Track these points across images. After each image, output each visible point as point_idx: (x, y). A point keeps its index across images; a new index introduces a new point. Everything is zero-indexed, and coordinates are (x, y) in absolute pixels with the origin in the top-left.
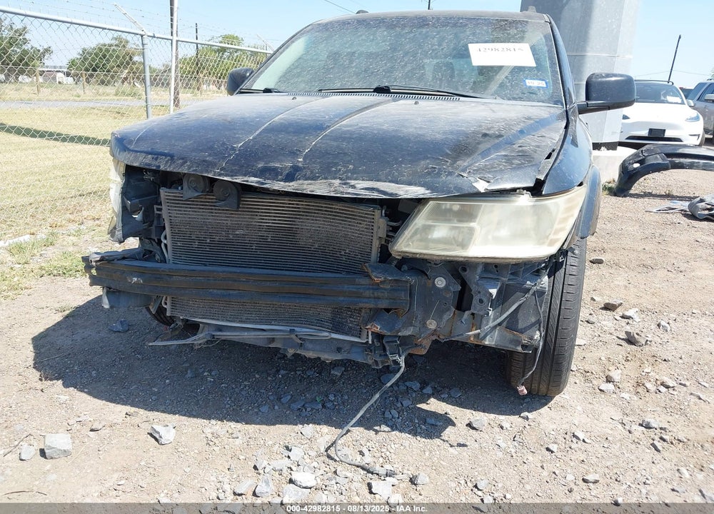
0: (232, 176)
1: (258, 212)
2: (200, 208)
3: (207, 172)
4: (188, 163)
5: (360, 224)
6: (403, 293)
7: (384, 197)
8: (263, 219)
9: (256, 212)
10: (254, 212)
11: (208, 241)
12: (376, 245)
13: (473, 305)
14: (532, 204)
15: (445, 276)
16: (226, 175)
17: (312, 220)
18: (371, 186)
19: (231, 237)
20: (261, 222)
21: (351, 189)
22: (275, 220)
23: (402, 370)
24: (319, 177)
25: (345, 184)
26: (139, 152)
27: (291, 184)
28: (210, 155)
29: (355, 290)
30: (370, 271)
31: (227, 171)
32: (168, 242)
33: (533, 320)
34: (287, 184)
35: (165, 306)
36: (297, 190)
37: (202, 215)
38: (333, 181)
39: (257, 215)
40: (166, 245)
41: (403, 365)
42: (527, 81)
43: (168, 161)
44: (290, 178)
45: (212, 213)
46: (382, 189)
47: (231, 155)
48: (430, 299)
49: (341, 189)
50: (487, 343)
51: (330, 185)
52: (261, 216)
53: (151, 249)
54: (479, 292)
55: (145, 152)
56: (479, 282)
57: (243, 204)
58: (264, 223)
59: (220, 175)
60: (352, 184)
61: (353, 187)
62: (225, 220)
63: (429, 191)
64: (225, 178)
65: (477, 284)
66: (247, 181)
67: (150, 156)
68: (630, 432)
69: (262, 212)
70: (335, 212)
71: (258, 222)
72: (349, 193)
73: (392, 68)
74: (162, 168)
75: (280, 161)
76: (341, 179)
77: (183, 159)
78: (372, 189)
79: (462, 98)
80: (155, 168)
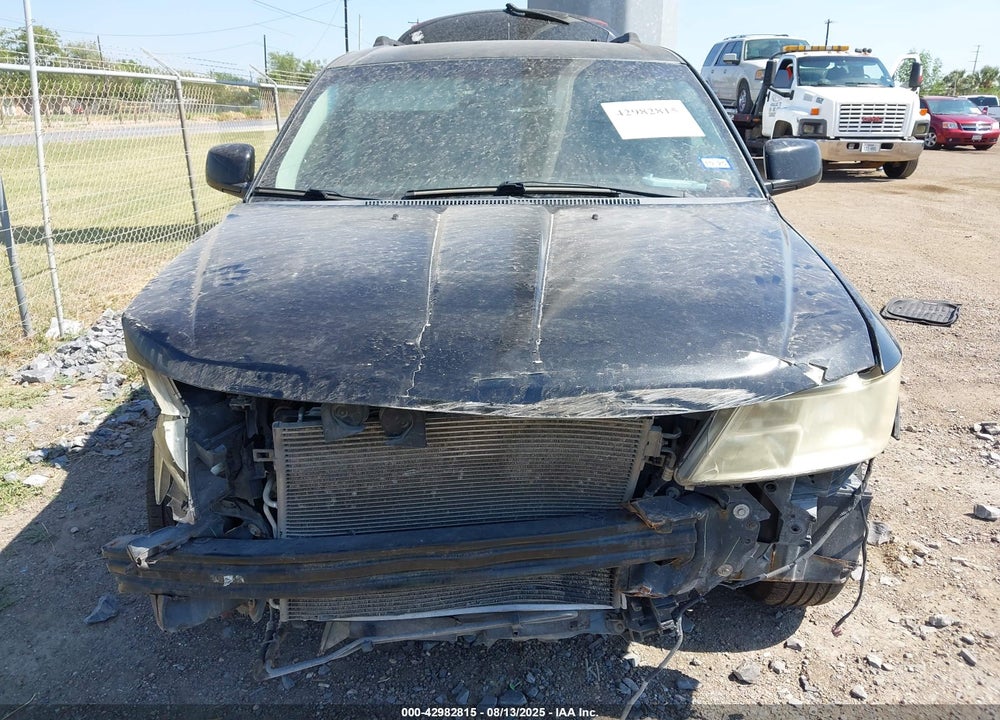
0: (433, 403)
1: (446, 440)
2: (345, 447)
3: (386, 399)
4: (343, 386)
5: (617, 440)
6: (688, 535)
7: (690, 411)
8: (453, 449)
9: (443, 440)
10: (439, 440)
11: (354, 494)
12: (639, 466)
13: (782, 533)
14: (865, 387)
15: (746, 501)
16: (424, 403)
17: (536, 441)
18: (666, 397)
19: (395, 482)
20: (450, 454)
21: (635, 405)
22: (474, 448)
23: (681, 640)
24: (580, 390)
25: (625, 397)
26: (220, 363)
27: (537, 406)
28: (376, 366)
29: (615, 542)
30: (642, 512)
31: (421, 395)
32: (281, 505)
33: (855, 538)
34: (530, 406)
35: (277, 607)
36: (548, 414)
37: (347, 457)
38: (606, 394)
39: (443, 445)
40: (274, 512)
41: (680, 633)
42: (703, 160)
43: (297, 381)
44: (533, 395)
45: (365, 450)
46: (685, 399)
47: (416, 363)
48: (725, 536)
49: (621, 406)
50: (793, 580)
51: (601, 401)
52: (449, 445)
53: (238, 516)
54: (793, 516)
55: (234, 365)
56: (794, 502)
57: (429, 436)
58: (454, 454)
59: (411, 403)
60: (637, 396)
61: (639, 400)
62: (387, 459)
63: (753, 394)
64: (423, 408)
65: (791, 506)
66: (462, 409)
67: (250, 373)
68: (923, 638)
69: (453, 440)
70: (576, 427)
71: (444, 455)
72: (634, 411)
73: (507, 147)
74: (287, 395)
75: (507, 368)
76: (617, 389)
77: (327, 378)
78: (669, 401)
79: (644, 200)
80: (270, 396)
